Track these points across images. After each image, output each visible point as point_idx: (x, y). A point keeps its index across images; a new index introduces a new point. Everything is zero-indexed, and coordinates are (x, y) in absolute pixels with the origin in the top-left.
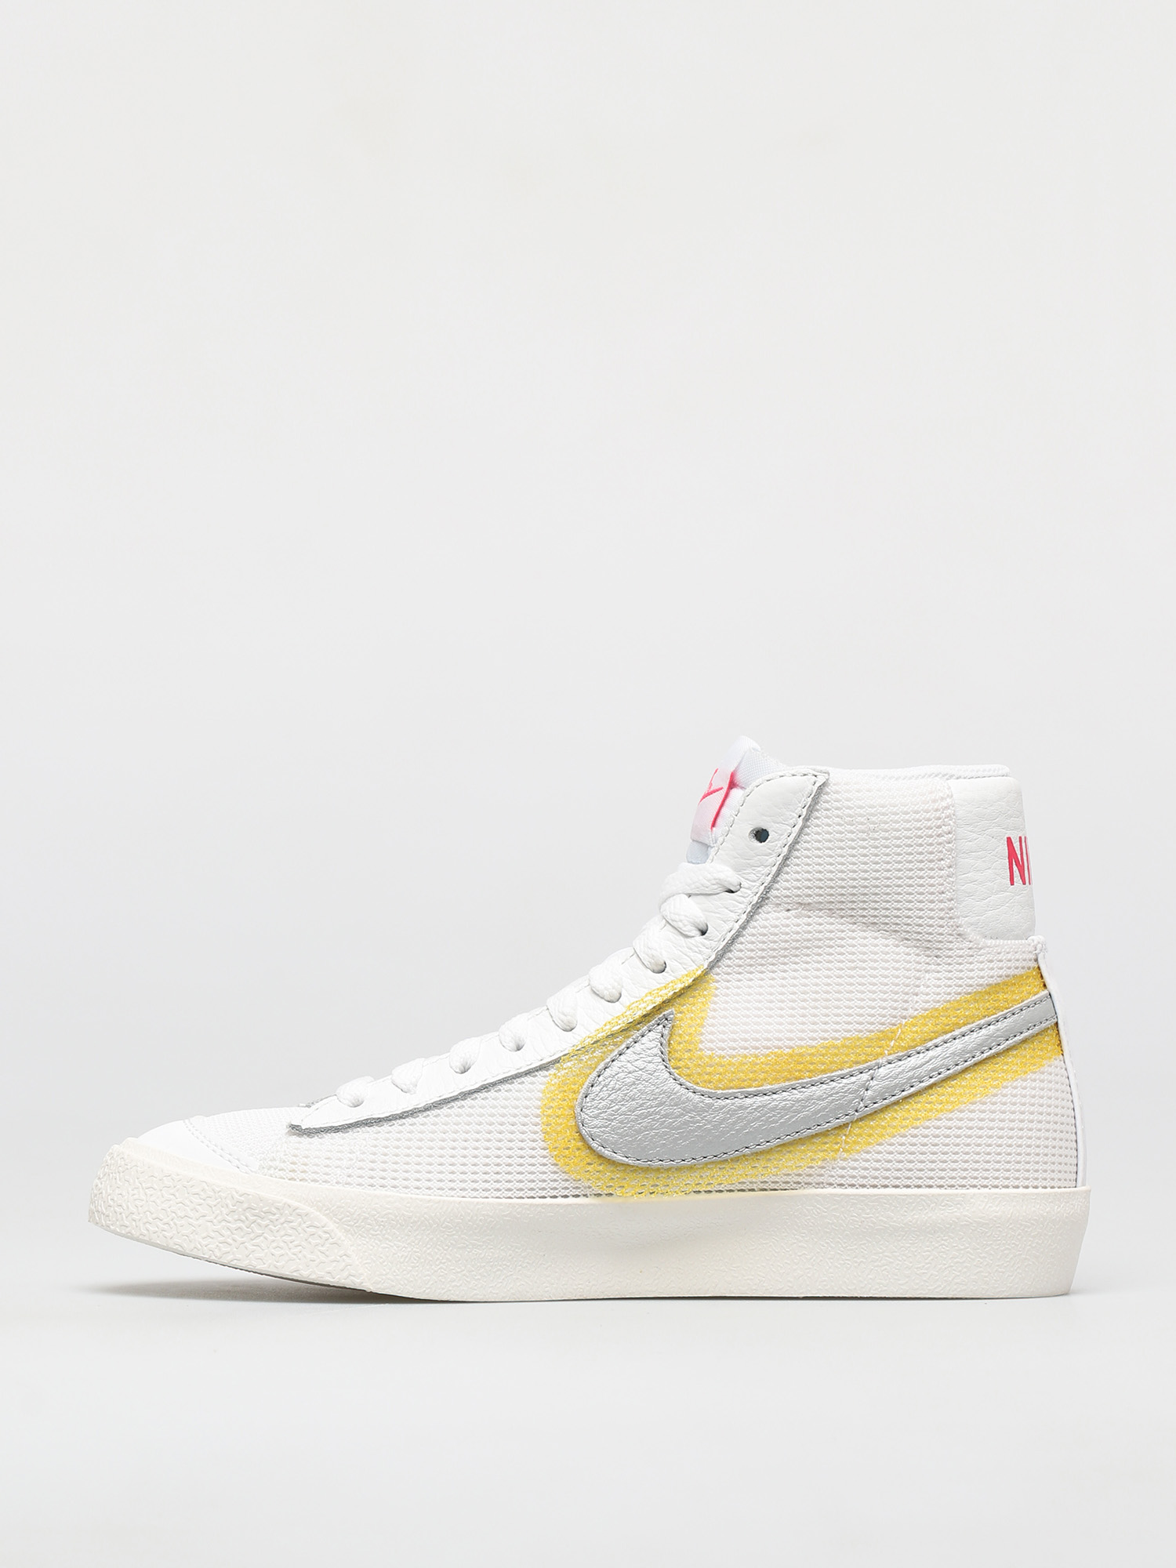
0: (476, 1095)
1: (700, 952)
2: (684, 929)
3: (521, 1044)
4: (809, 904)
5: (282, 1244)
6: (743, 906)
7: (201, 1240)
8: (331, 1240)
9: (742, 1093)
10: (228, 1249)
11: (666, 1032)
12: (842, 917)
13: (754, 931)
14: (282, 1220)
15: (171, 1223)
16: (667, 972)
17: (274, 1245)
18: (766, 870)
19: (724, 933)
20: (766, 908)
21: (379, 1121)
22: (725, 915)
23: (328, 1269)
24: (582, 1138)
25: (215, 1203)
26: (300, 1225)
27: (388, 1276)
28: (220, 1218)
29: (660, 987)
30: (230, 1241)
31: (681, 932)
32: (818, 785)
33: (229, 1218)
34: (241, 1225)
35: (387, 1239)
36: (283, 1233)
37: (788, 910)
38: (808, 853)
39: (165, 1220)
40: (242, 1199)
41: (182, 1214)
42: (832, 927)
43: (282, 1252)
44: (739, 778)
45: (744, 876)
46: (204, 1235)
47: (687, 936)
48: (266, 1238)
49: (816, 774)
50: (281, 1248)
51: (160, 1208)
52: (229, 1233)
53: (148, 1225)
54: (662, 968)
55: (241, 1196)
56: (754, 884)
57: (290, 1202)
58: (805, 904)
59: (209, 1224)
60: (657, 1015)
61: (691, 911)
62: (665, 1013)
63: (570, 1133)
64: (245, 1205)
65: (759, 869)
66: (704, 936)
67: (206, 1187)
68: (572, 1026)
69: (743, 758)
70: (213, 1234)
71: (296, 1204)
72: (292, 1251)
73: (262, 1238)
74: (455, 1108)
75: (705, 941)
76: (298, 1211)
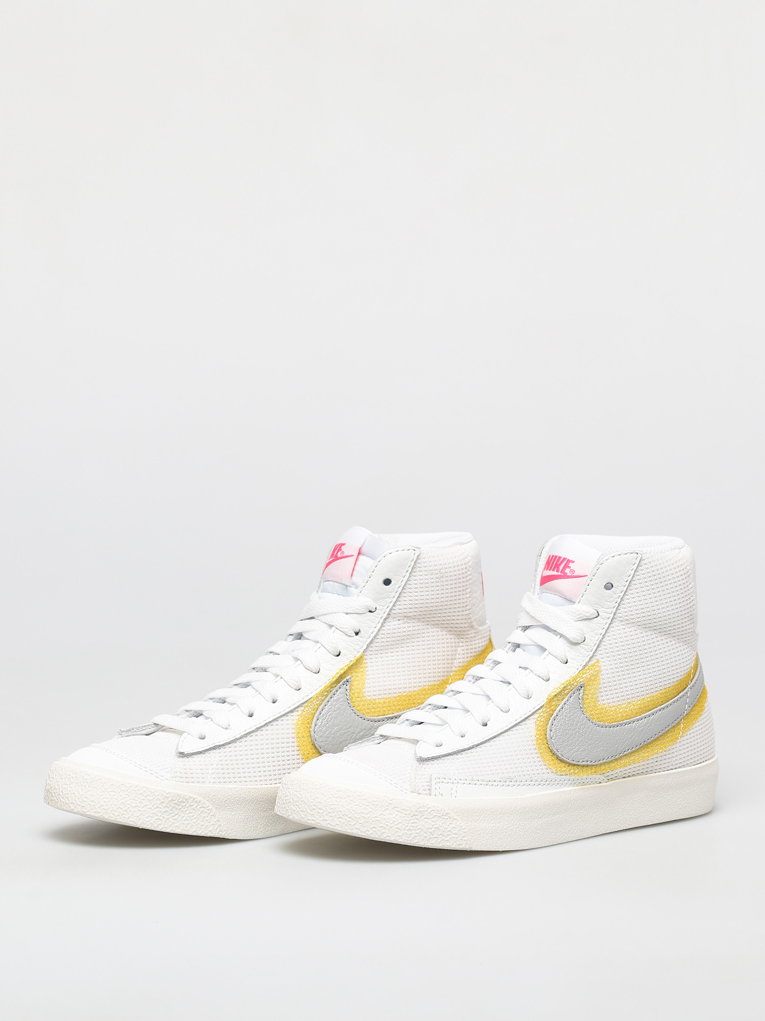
0: (262, 728)
1: (358, 645)
2: (349, 632)
3: (275, 699)
4: (410, 616)
5: (188, 818)
6: (378, 619)
7: (145, 818)
8: (211, 814)
9: (386, 718)
10: (160, 823)
11: (348, 688)
12: (423, 622)
13: (384, 632)
14: (188, 805)
15: (128, 810)
16: (342, 656)
17: (184, 819)
18: (390, 600)
19: (369, 634)
20: (389, 620)
21: (219, 747)
22: (369, 625)
23: (210, 829)
24: (316, 748)
25: (152, 798)
26: (196, 807)
27: (235, 830)
28: (155, 806)
29: (340, 665)
30: (161, 818)
31: (346, 634)
32: (416, 555)
33: (160, 806)
34: (167, 809)
35: (234, 810)
36: (188, 812)
37: (399, 620)
38: (411, 590)
39: (124, 809)
40: (168, 795)
41: (134, 805)
42: (419, 628)
43: (188, 822)
44: (364, 550)
45: (380, 604)
46: (147, 816)
47: (350, 636)
48: (180, 815)
49: (415, 549)
50: (188, 820)
51: (120, 802)
52: (160, 814)
53: (113, 812)
54: (338, 654)
55: (167, 794)
56: (383, 607)
57: (191, 795)
58: (408, 617)
59: (149, 809)
60: (341, 680)
61: (352, 623)
62: (347, 678)
63: (310, 746)
64: (170, 799)
65: (386, 600)
66: (357, 636)
67: (146, 790)
68: (300, 688)
69: (366, 540)
70: (151, 815)
71: (194, 796)
72: (193, 821)
73: (177, 815)
74: (253, 737)
75: (360, 638)
76: (195, 800)
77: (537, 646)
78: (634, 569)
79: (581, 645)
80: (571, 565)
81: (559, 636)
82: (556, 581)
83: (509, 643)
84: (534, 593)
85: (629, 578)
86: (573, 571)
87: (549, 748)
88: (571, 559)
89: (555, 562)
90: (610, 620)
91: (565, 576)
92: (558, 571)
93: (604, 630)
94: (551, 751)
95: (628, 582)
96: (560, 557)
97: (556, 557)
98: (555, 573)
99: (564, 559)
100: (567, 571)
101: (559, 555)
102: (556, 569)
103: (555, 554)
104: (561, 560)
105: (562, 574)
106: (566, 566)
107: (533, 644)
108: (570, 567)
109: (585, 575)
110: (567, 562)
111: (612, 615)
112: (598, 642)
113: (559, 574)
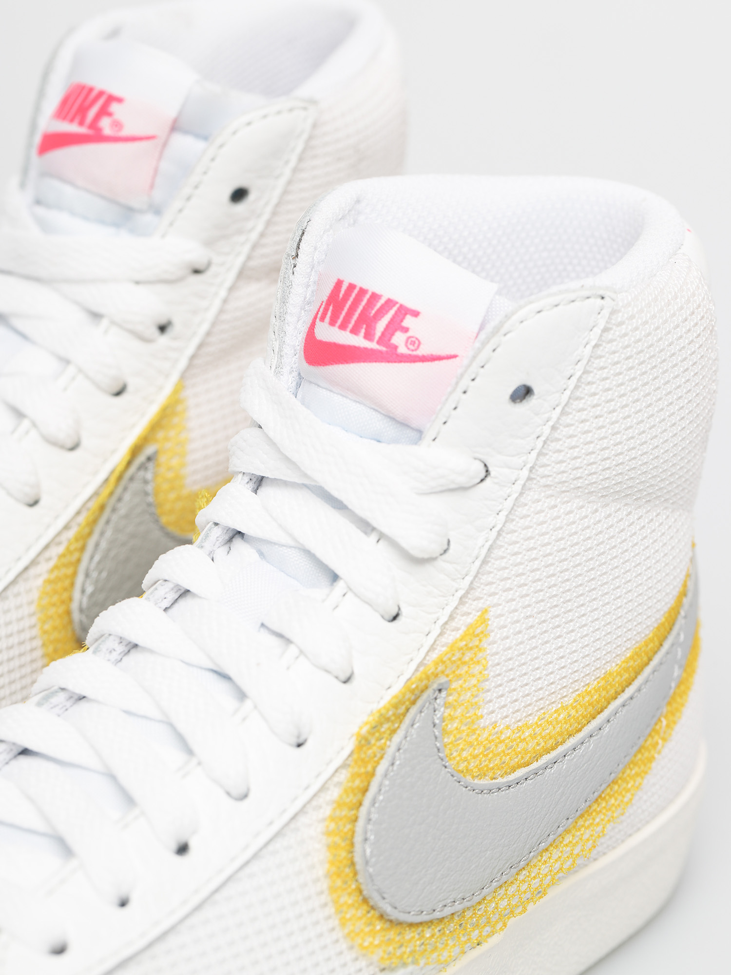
77: (299, 549)
78: (593, 343)
79: (440, 563)
80: (408, 321)
81: (374, 537)
82: (362, 364)
83: (216, 524)
84: (278, 372)
85: (577, 367)
86: (414, 342)
87: (361, 892)
88: (410, 304)
89: (360, 308)
90: (518, 487)
91: (392, 356)
92: (368, 336)
93: (502, 516)
94: (365, 900)
95: (574, 380)
96: (375, 297)
97: (362, 292)
98: (358, 341)
99: (390, 303)
100: (399, 339)
101: (372, 286)
102: (363, 331)
103: (360, 283)
104: (379, 305)
105: (384, 349)
106: (395, 325)
107: (292, 543)
108: (406, 330)
109: (453, 353)
110: (396, 313)
111: (525, 473)
112: (484, 552)
113: (373, 345)
